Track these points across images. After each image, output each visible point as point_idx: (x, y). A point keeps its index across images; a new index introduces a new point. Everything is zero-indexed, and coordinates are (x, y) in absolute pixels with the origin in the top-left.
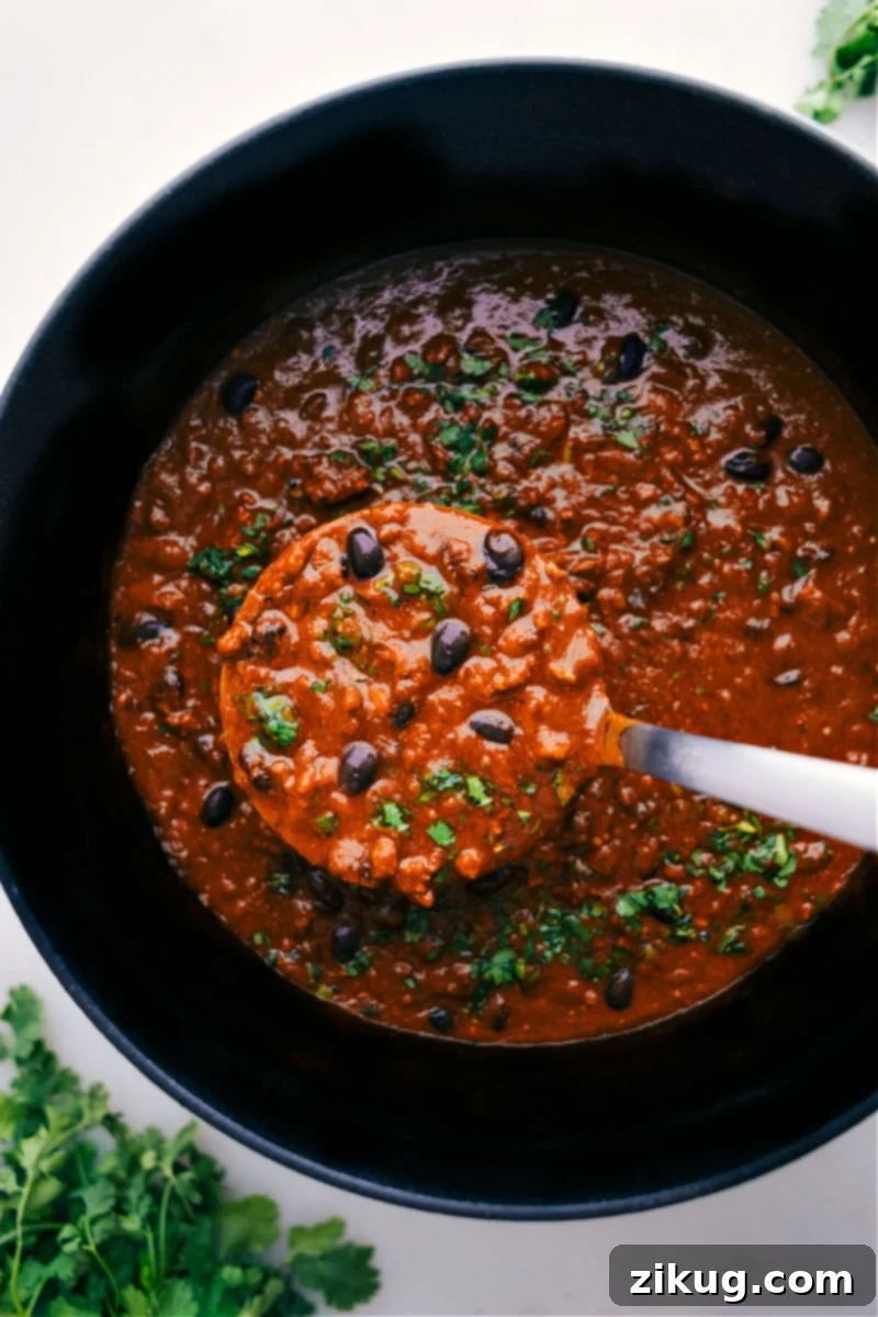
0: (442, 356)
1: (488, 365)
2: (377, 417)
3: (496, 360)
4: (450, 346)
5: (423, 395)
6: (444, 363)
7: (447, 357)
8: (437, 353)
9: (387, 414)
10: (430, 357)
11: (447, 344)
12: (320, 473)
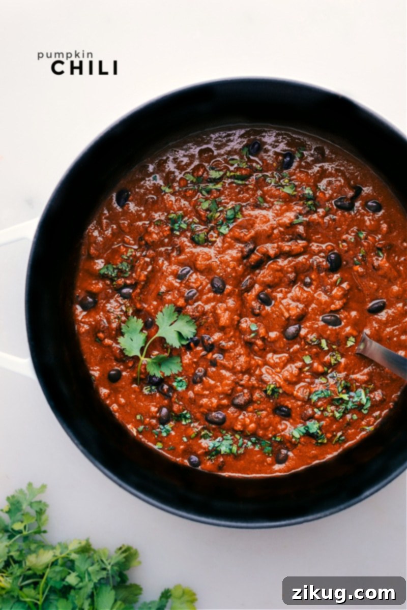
0: (200, 173)
1: (221, 173)
2: (174, 203)
3: (225, 170)
4: (204, 168)
5: (192, 191)
6: (202, 176)
7: (203, 173)
8: (198, 172)
9: (178, 201)
10: (195, 174)
11: (202, 168)
12: (151, 231)
